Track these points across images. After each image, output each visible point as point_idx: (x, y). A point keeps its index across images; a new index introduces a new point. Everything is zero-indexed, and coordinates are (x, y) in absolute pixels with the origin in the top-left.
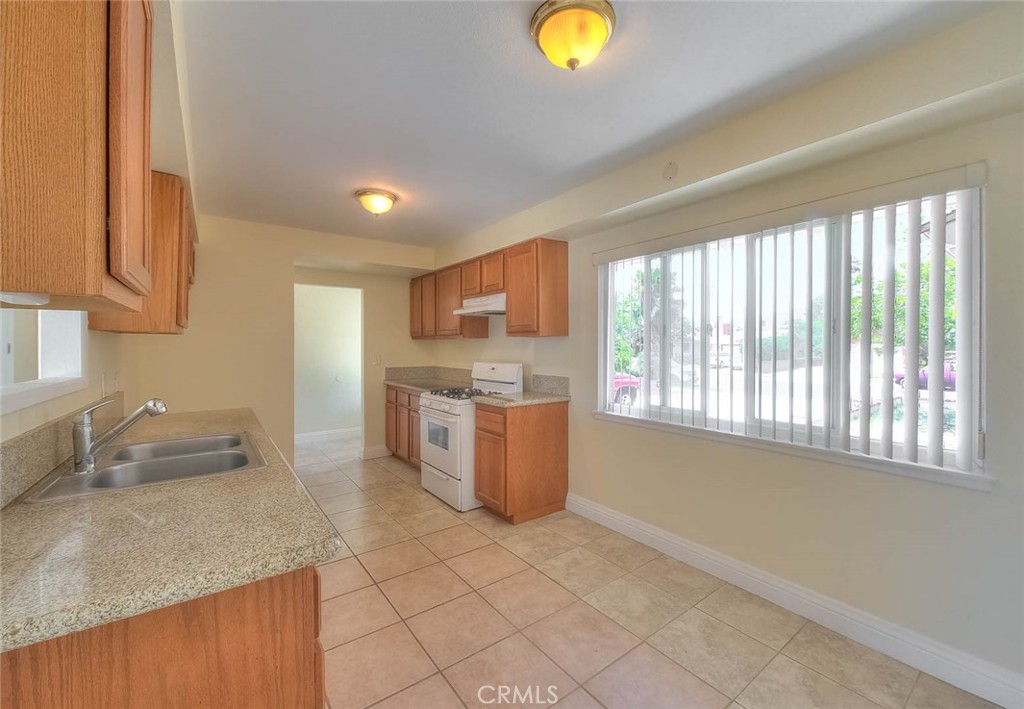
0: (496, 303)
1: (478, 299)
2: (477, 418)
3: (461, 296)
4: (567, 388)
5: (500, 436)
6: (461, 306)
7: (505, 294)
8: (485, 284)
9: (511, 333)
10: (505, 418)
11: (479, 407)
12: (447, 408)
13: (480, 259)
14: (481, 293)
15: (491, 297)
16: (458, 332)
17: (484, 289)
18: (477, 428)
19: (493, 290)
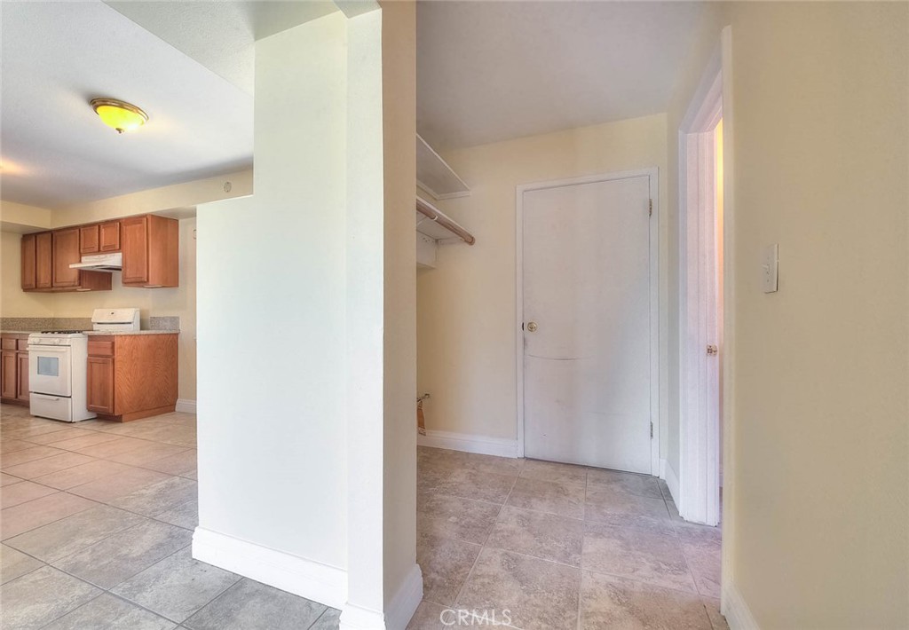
0: (114, 260)
1: (96, 257)
2: (89, 347)
3: (80, 253)
4: (178, 323)
5: (107, 356)
6: (80, 261)
7: (121, 254)
8: (103, 244)
9: (126, 283)
10: (113, 343)
11: (91, 338)
12: (56, 341)
13: (99, 225)
14: (99, 251)
15: (108, 255)
16: (77, 283)
17: (102, 249)
18: (89, 355)
19: (110, 250)
